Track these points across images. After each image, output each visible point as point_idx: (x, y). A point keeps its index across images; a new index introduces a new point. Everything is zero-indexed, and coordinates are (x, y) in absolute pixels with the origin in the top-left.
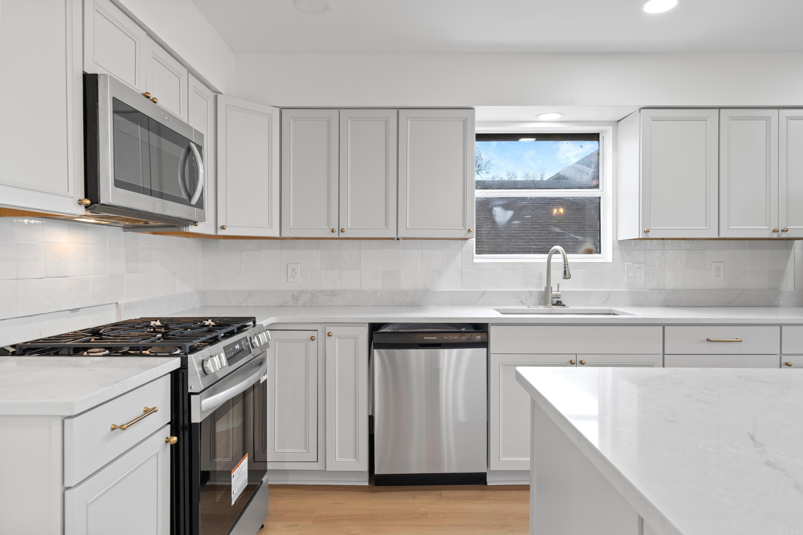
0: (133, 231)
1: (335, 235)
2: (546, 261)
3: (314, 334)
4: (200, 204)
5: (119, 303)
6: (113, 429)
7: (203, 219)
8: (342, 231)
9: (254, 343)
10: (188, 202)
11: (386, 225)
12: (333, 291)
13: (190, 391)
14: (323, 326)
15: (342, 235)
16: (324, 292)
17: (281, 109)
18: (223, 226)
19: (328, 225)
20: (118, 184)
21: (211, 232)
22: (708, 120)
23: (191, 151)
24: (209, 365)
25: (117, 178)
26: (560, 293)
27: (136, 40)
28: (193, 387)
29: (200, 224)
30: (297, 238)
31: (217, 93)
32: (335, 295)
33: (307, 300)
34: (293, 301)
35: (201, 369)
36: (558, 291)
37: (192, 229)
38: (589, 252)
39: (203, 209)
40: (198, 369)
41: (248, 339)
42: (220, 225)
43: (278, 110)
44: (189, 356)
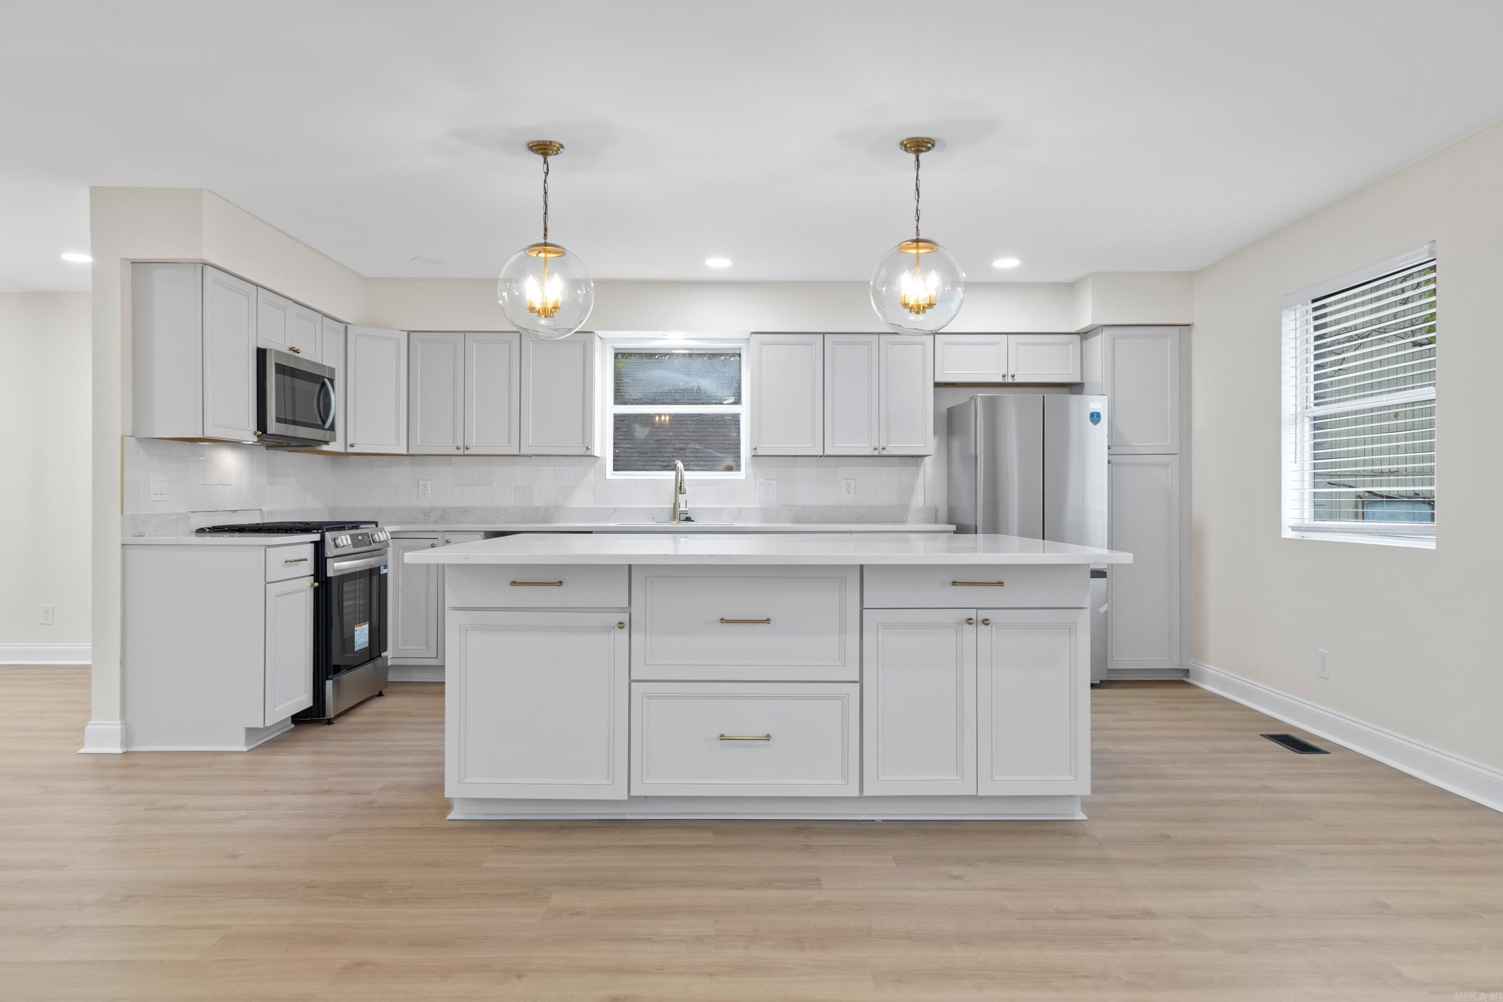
0: (274, 450)
1: (460, 452)
2: (674, 478)
3: (434, 541)
4: (332, 428)
5: (263, 509)
6: (286, 562)
7: (334, 439)
8: (467, 449)
9: (375, 538)
10: (322, 427)
11: (509, 443)
12: (464, 508)
13: (326, 556)
14: (443, 534)
15: (467, 452)
16: (455, 508)
17: (409, 332)
18: (353, 444)
19: (454, 443)
20: (278, 420)
21: (341, 449)
22: (814, 345)
23: (325, 386)
24: (339, 541)
25: (277, 416)
26: (687, 509)
27: (285, 310)
28: (328, 553)
29: (331, 443)
30: (428, 455)
31: (346, 325)
32: (466, 512)
33: (438, 517)
34: (424, 518)
35: (334, 544)
36: (686, 507)
37: (325, 448)
38: (729, 469)
39: (334, 431)
40: (332, 544)
41: (370, 535)
42: (349, 443)
43: (406, 333)
44: (326, 533)
